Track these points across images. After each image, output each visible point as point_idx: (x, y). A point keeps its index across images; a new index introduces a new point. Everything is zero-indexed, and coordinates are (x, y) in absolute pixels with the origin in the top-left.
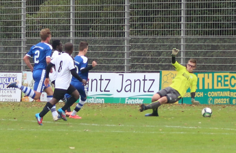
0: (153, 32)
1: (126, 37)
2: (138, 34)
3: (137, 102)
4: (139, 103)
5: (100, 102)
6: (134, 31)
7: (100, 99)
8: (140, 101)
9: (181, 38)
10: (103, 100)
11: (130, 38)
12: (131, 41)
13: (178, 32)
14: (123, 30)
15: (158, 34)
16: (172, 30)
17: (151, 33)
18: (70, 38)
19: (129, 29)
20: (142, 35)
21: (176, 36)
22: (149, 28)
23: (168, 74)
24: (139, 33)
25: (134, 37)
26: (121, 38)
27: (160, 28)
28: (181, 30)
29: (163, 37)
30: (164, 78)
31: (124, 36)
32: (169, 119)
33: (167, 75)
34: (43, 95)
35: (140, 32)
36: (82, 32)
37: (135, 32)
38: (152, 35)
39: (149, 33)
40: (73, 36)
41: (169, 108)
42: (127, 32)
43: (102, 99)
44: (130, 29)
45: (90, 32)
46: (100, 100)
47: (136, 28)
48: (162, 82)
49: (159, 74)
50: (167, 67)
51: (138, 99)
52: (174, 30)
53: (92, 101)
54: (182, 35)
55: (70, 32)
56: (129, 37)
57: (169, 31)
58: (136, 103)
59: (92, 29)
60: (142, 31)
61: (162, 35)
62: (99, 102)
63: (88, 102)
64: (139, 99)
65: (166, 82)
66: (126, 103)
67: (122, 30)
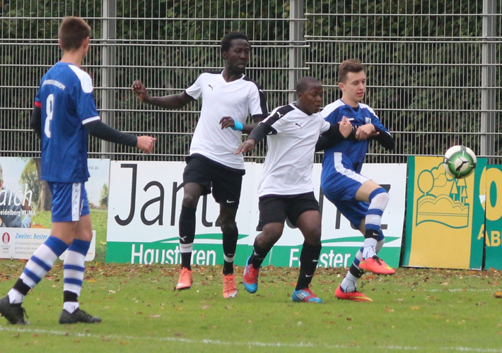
0: (386, 24)
1: (292, 39)
2: (332, 29)
3: (328, 260)
4: (335, 266)
5: (201, 261)
6: (321, 21)
7: (201, 252)
8: (339, 259)
9: (481, 44)
10: (211, 255)
11: (307, 44)
12: (308, 55)
13: (472, 24)
14: (284, 14)
15: (401, 29)
16: (449, 19)
17: (379, 27)
18: (98, 42)
19: (305, 11)
20: (347, 33)
21: (464, 39)
22: (371, 11)
23: (437, 168)
24: (336, 28)
25: (321, 39)
26: (275, 44)
27: (410, 11)
28: (480, 18)
29: (421, 40)
30: (423, 182)
31: (287, 37)
32: (460, 323)
33: (430, 172)
34: (6, 237)
35: (340, 25)
36: (141, 22)
37: (325, 24)
38: (380, 35)
39: (371, 27)
40: (110, 36)
41: (446, 284)
42: (295, 22)
43: (209, 253)
44: (307, 14)
45: (170, 21)
46: (201, 255)
47: (326, 11)
48: (417, 194)
49: (404, 166)
50: (432, 143)
51: (332, 251)
52: (456, 18)
53: (174, 257)
54: (484, 35)
55: (99, 21)
56: (304, 39)
57: (441, 19)
58: (326, 267)
59: (177, 10)
60: (348, 18)
61: (417, 33)
62: (198, 263)
63: (159, 263)
64: (335, 253)
65: (427, 194)
66: (291, 265)
67: (280, 15)
